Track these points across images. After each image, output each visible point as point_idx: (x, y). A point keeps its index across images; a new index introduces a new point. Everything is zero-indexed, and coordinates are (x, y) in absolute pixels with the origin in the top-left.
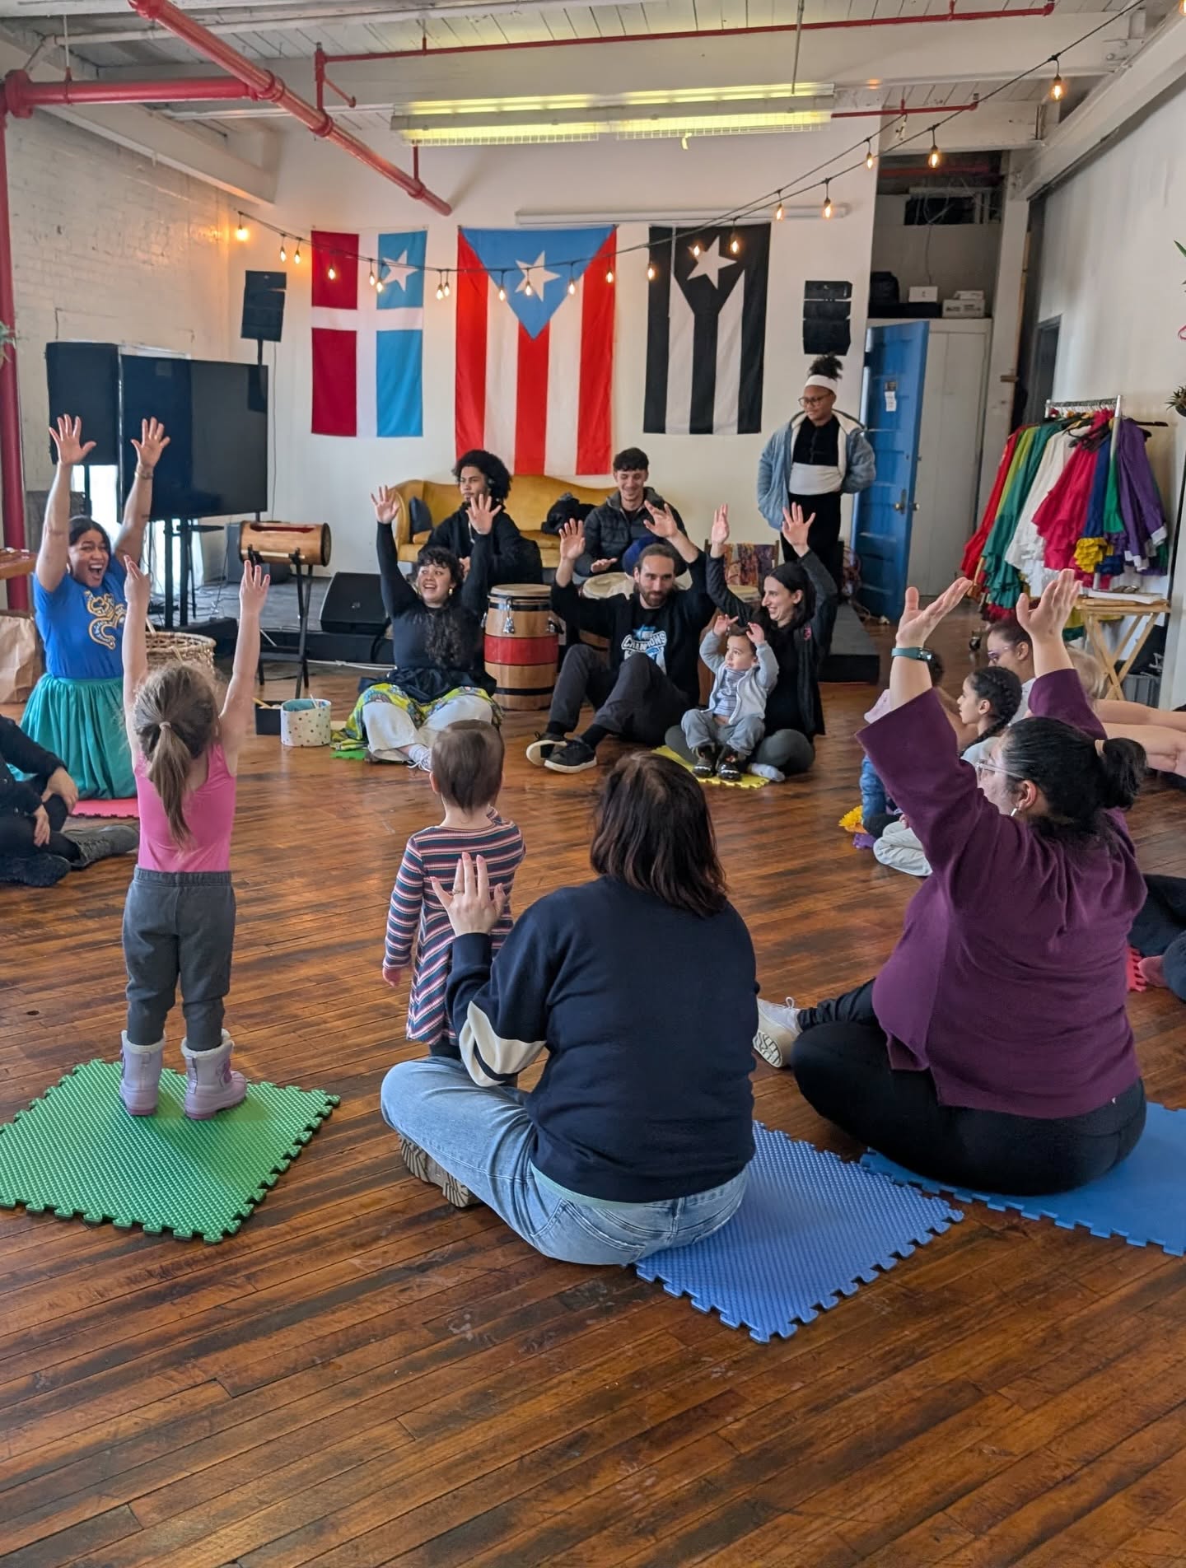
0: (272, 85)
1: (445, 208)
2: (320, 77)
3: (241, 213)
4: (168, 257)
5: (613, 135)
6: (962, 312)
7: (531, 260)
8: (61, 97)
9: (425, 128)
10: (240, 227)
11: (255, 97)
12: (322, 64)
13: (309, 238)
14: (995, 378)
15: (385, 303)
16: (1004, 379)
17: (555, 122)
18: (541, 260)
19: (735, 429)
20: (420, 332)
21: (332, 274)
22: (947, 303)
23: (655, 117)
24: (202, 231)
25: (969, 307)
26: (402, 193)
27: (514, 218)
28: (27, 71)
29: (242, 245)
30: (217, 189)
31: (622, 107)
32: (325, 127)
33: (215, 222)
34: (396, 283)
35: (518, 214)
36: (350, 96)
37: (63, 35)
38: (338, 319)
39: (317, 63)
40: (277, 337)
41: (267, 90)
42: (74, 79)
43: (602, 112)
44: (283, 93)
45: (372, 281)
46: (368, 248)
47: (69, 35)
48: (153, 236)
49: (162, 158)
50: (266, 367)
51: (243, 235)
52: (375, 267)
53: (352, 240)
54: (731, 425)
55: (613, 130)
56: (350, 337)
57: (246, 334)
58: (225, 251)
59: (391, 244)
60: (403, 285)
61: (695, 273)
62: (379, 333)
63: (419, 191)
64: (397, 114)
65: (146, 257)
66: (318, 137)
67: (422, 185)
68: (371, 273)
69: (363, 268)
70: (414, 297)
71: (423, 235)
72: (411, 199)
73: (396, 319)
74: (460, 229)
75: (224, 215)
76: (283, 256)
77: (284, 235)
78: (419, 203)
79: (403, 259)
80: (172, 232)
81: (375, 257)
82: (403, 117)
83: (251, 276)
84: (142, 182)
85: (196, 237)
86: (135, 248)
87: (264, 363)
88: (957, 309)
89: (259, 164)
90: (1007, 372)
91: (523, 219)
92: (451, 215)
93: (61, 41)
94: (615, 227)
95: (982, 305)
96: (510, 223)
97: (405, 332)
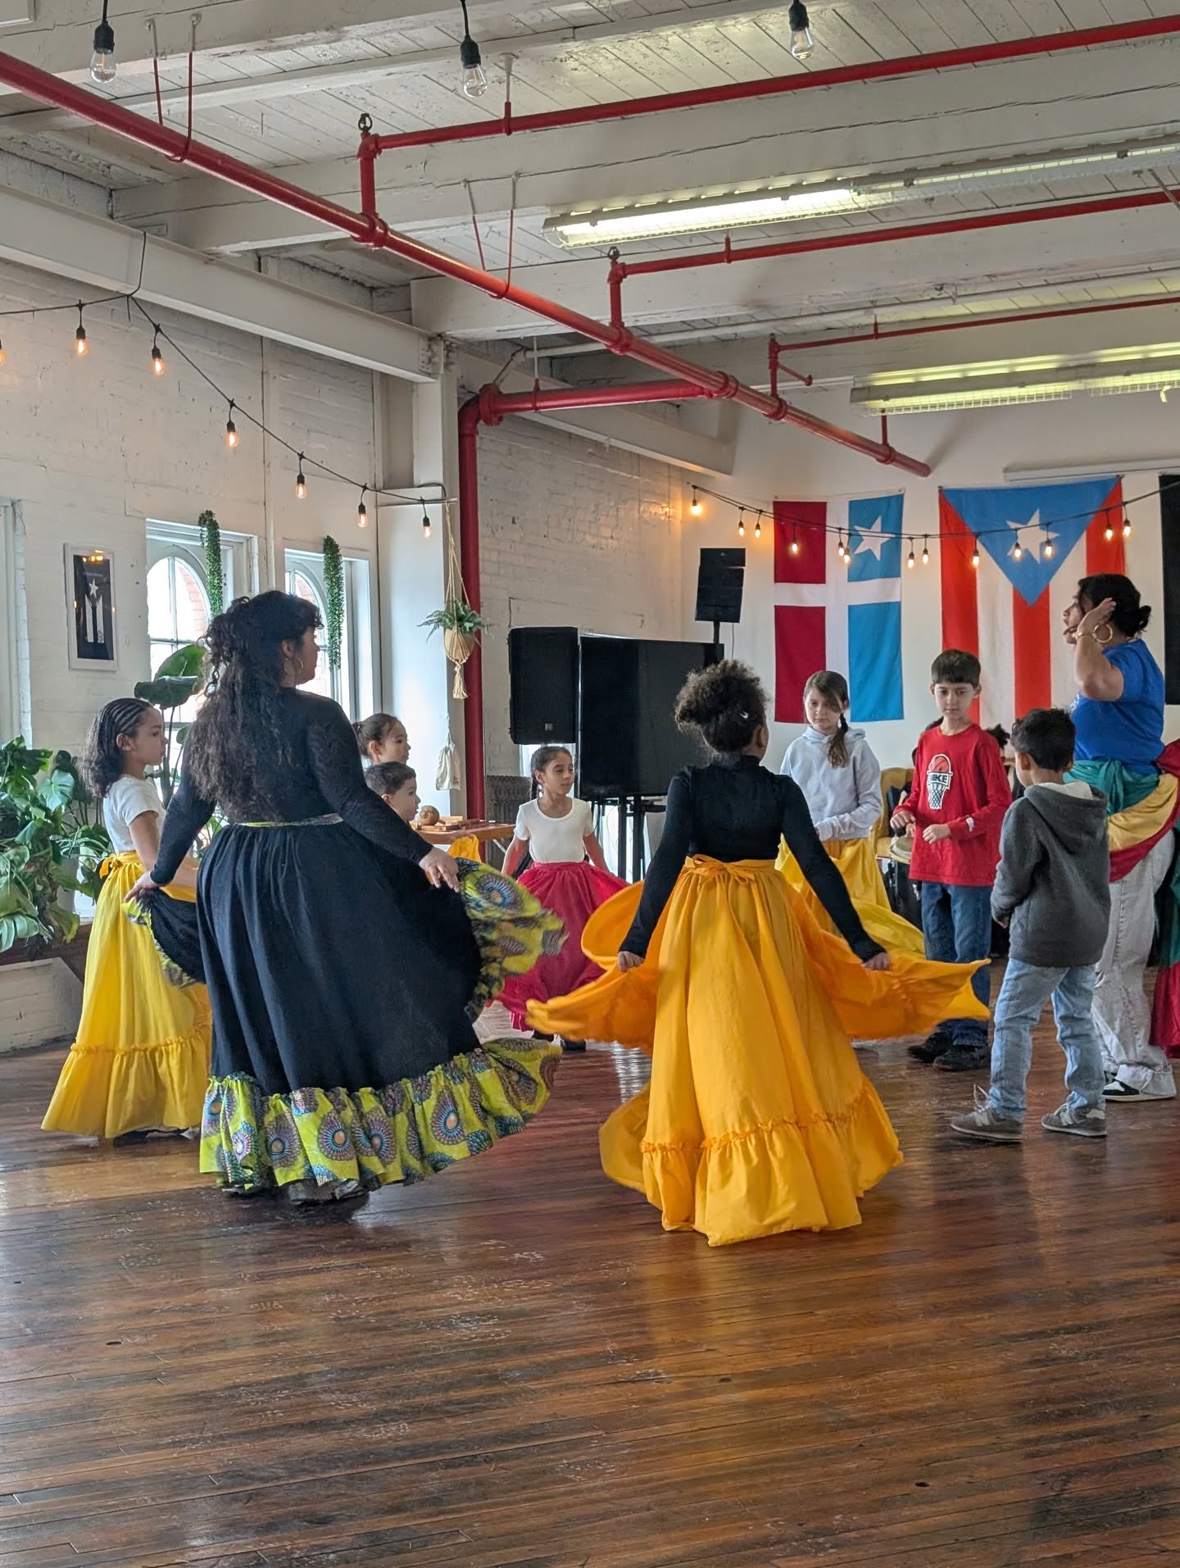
0: (726, 384)
1: (923, 469)
2: (774, 365)
3: (695, 487)
4: (618, 539)
5: (1086, 392)
7: (1024, 520)
8: (530, 405)
9: (887, 398)
10: (695, 503)
11: (710, 396)
12: (777, 353)
13: (771, 509)
15: (858, 574)
17: (1022, 385)
18: (1035, 519)
20: (899, 604)
21: (795, 548)
23: (1128, 374)
24: (653, 510)
26: (870, 460)
27: (1002, 475)
28: (497, 382)
29: (696, 520)
30: (669, 465)
31: (1094, 365)
32: (779, 409)
33: (667, 498)
34: (869, 553)
35: (1006, 470)
36: (806, 376)
37: (532, 349)
38: (806, 595)
39: (770, 353)
40: (736, 618)
41: (722, 390)
42: (541, 388)
43: (1073, 372)
44: (737, 390)
45: (841, 551)
46: (837, 518)
47: (538, 349)
48: (603, 519)
49: (614, 442)
50: (723, 646)
51: (697, 511)
52: (845, 539)
53: (819, 509)
55: (1089, 387)
56: (819, 613)
57: (701, 616)
58: (677, 526)
59: (863, 512)
60: (878, 554)
62: (850, 607)
63: (888, 455)
64: (857, 386)
65: (594, 541)
66: (772, 420)
67: (891, 450)
68: (841, 545)
69: (832, 539)
70: (890, 567)
71: (900, 499)
72: (883, 465)
73: (869, 592)
74: (941, 490)
75: (677, 491)
76: (742, 531)
77: (742, 509)
78: (891, 468)
79: (877, 526)
80: (621, 513)
81: (846, 525)
82: (863, 389)
83: (707, 555)
84: (592, 465)
85: (646, 516)
86: (585, 533)
87: (721, 642)
89: (715, 434)
91: (1011, 476)
92: (930, 476)
93: (529, 355)
94: (1119, 478)
96: (997, 480)
97: (880, 604)
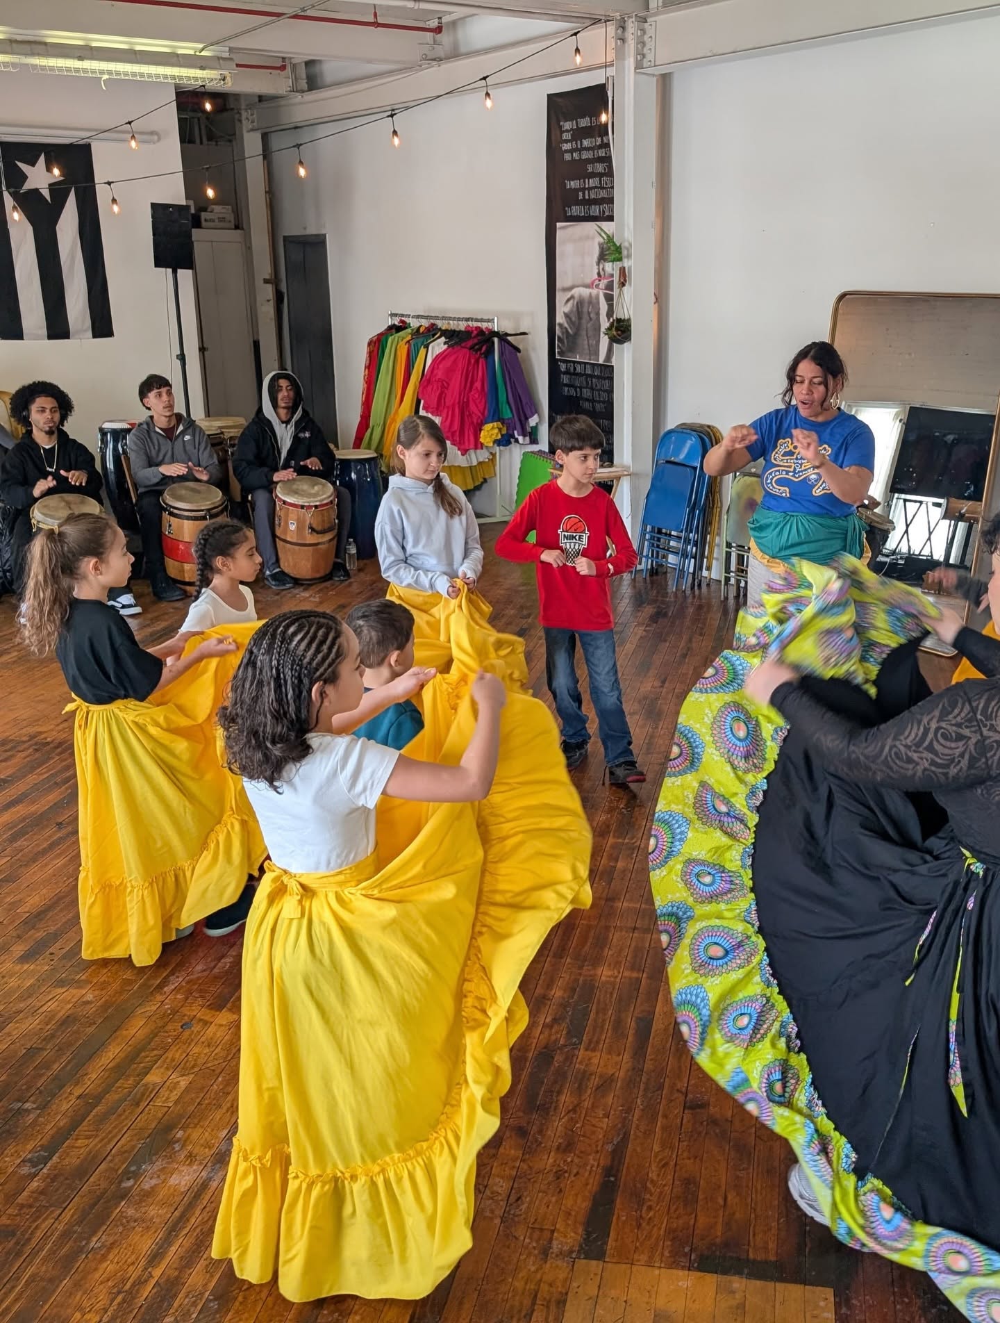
6: (217, 224)
14: (259, 282)
16: (266, 281)
19: (90, 334)
22: (204, 215)
25: (222, 220)
54: (86, 331)
61: (27, 186)
88: (213, 221)
90: (268, 277)
95: (230, 217)
